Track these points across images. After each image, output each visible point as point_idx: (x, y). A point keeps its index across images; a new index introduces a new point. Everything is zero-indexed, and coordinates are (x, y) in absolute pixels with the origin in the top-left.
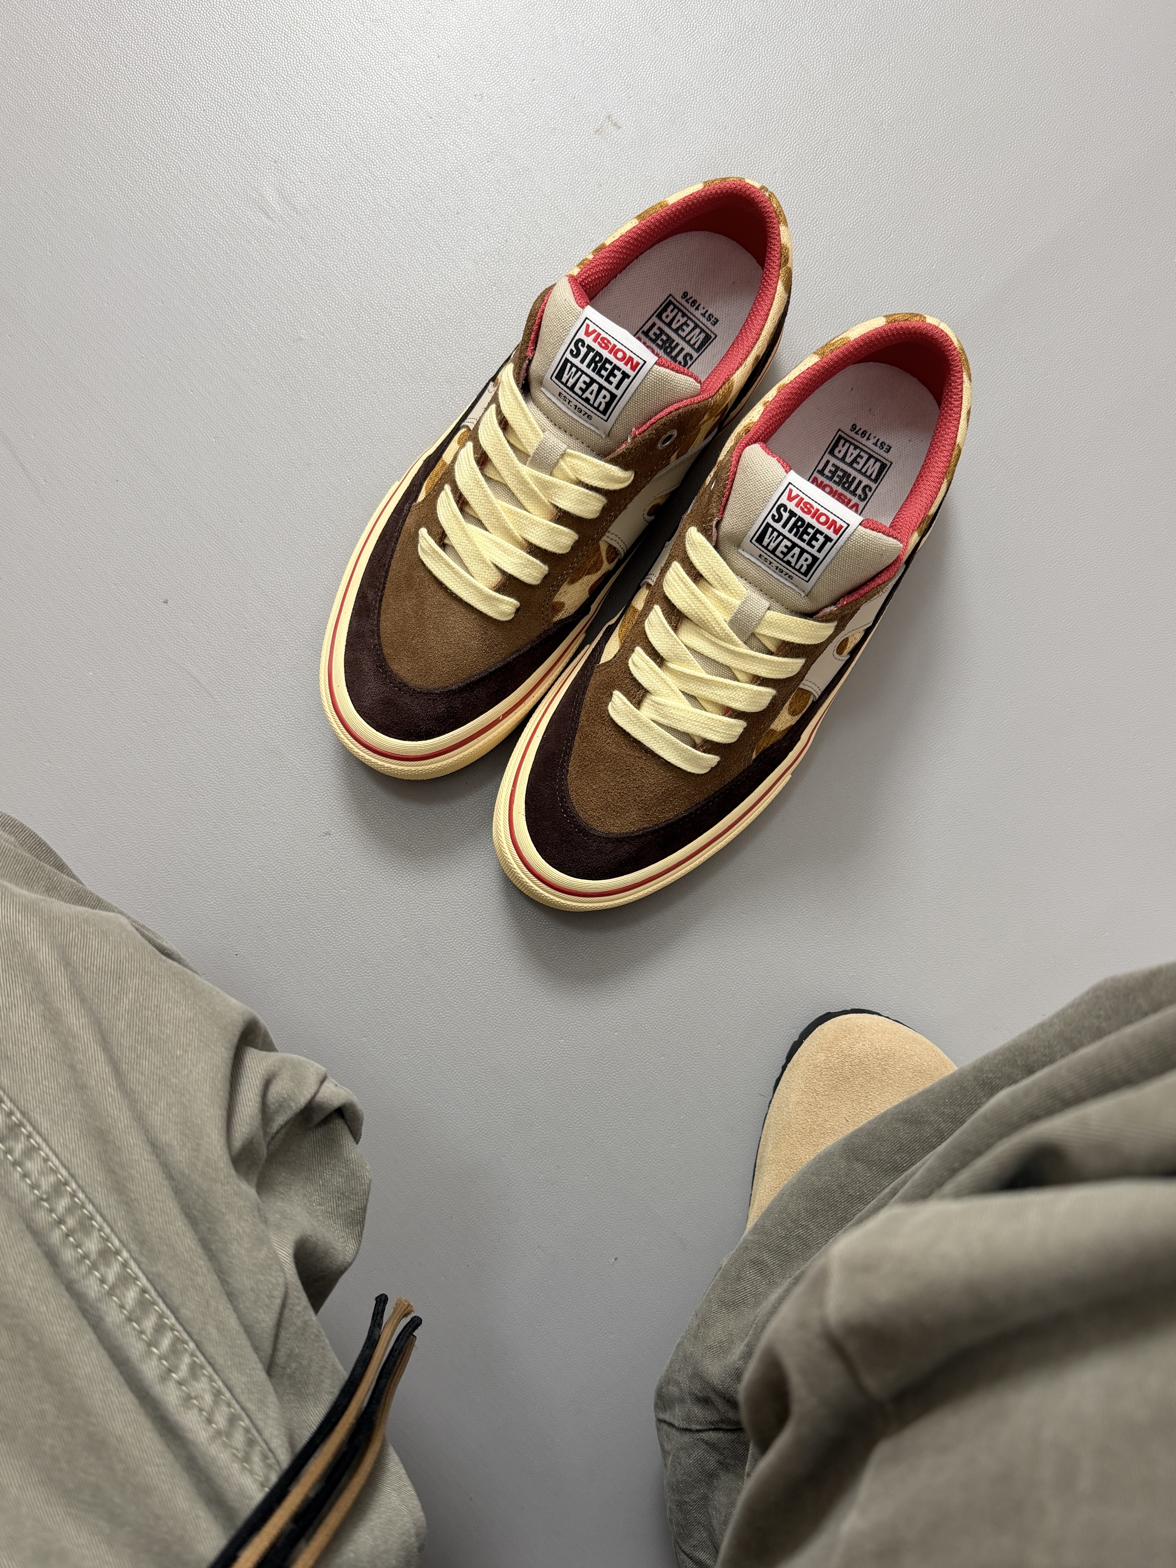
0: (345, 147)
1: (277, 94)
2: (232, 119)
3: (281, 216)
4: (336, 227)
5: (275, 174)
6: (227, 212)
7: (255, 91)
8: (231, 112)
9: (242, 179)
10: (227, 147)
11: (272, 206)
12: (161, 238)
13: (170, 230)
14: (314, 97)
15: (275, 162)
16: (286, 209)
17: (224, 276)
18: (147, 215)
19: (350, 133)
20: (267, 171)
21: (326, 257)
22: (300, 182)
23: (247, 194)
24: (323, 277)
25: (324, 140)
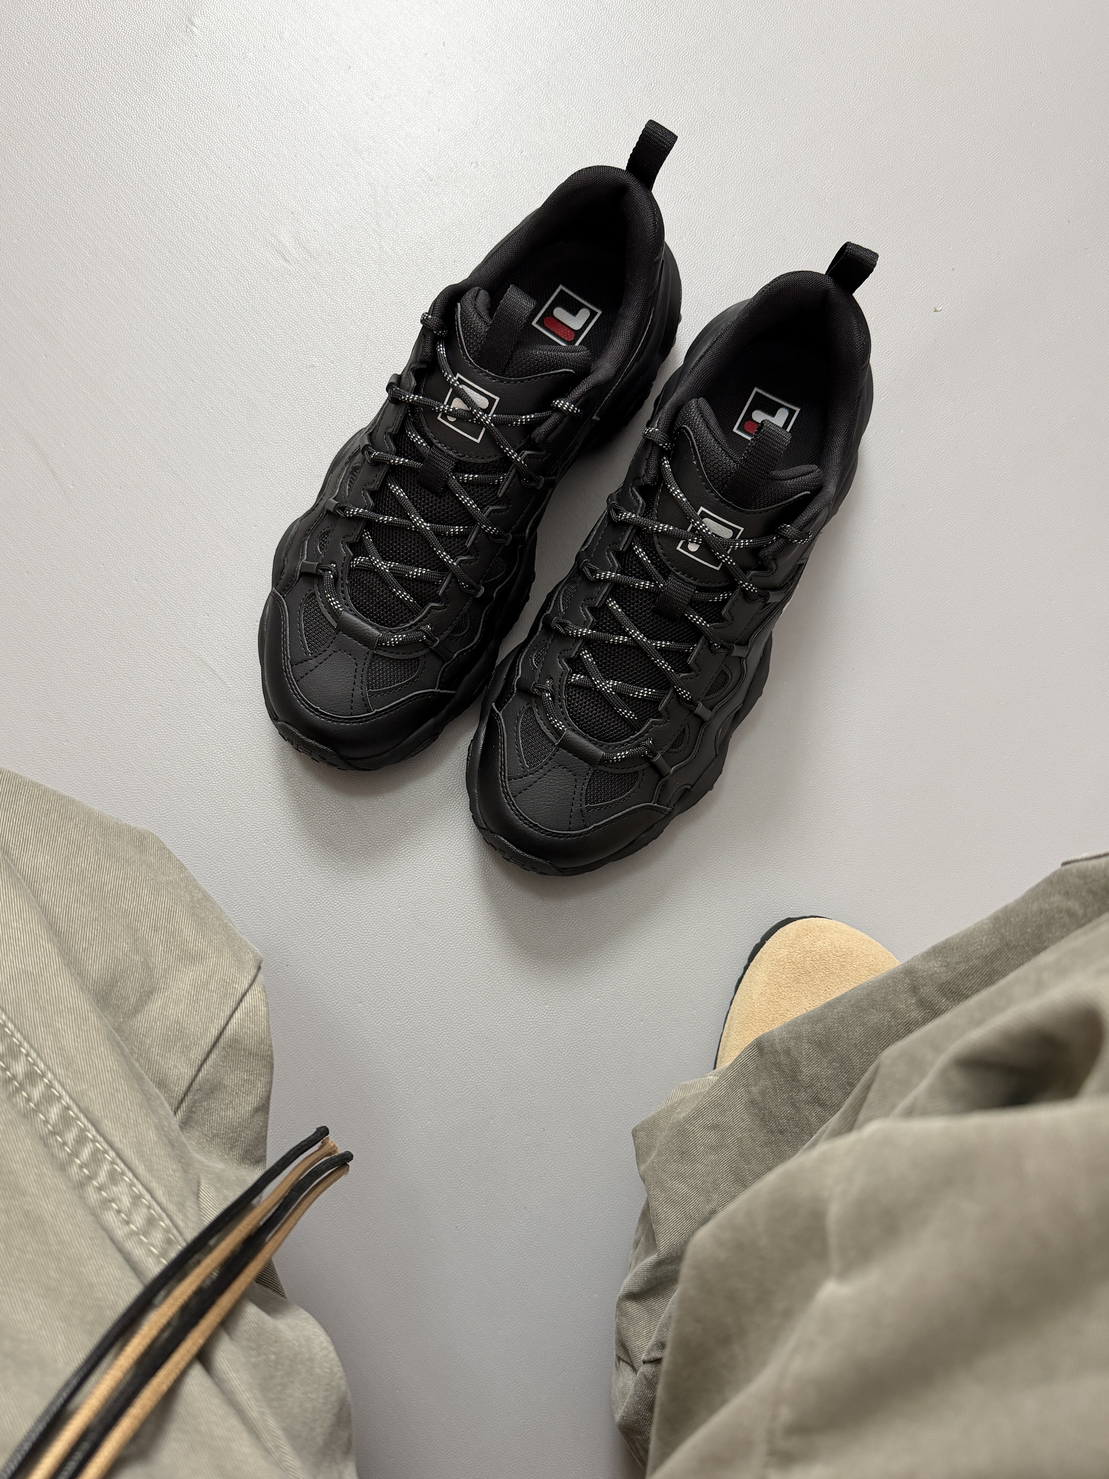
0: (355, 202)
1: (295, 156)
2: (255, 176)
3: (297, 259)
4: (346, 271)
5: (292, 224)
6: (248, 254)
7: (275, 153)
8: (254, 170)
9: (262, 227)
10: (250, 200)
11: (289, 251)
12: (188, 275)
13: (196, 268)
14: (328, 160)
15: (292, 213)
16: (301, 253)
17: (244, 309)
18: (176, 255)
19: (359, 191)
20: (285, 221)
21: (336, 295)
22: (315, 231)
23: (266, 240)
24: (333, 312)
25: (336, 197)
